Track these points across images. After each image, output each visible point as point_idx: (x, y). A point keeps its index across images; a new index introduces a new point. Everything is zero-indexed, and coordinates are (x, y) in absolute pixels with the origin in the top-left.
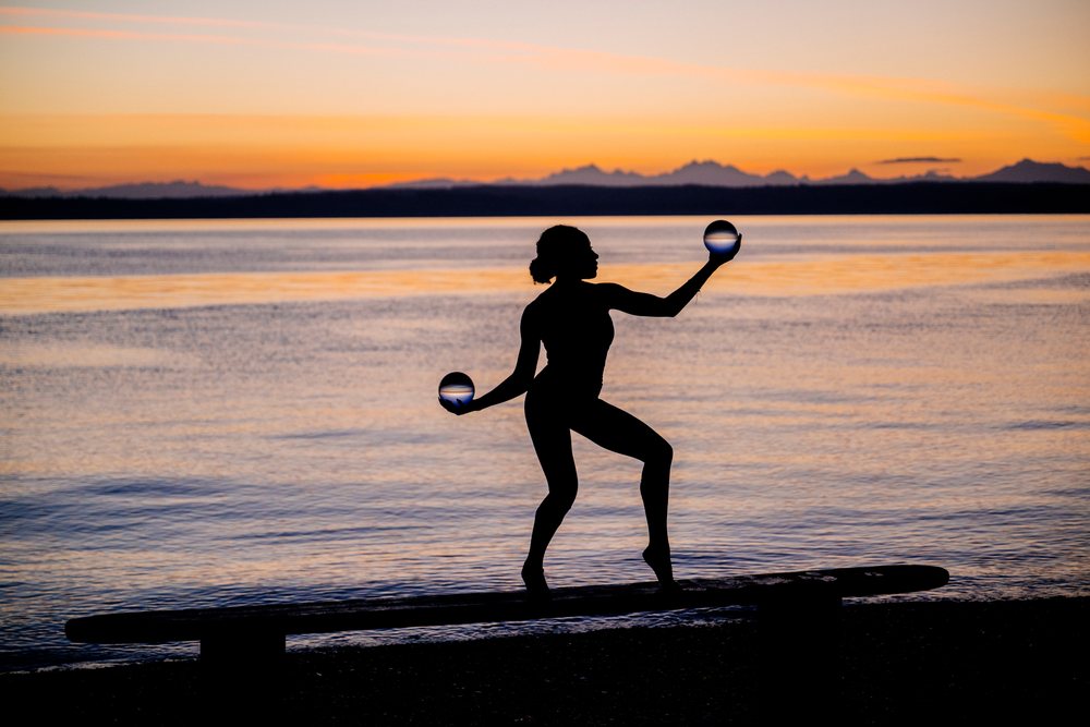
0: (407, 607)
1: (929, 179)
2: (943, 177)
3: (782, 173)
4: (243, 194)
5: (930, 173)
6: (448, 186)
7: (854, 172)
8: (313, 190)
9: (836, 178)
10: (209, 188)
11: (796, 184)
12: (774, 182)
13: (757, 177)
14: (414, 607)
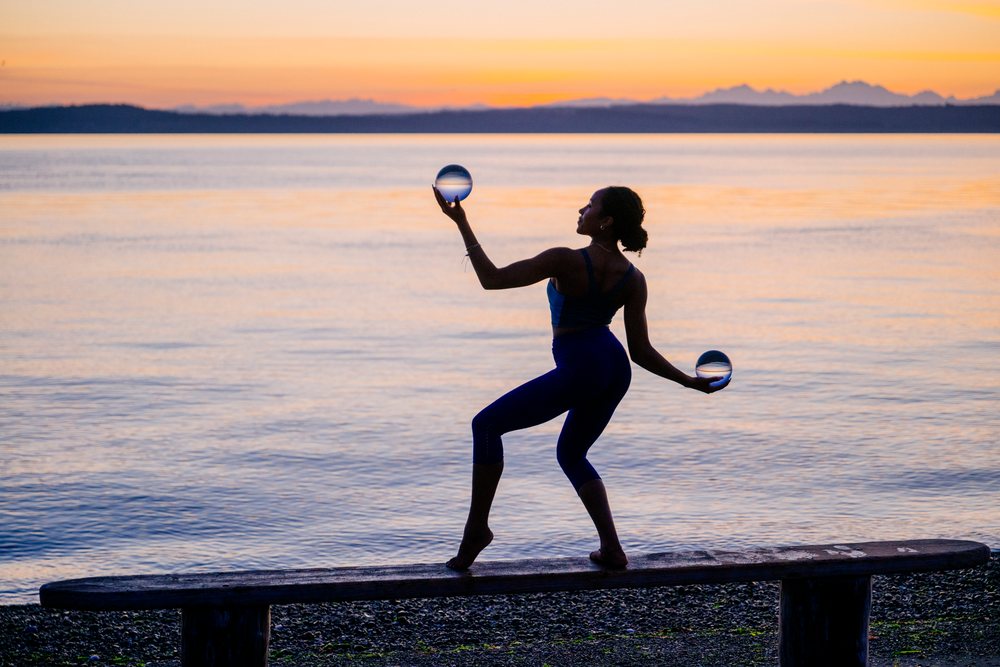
3: (928, 93)
8: (479, 109)
11: (943, 103)
12: (921, 102)
13: (904, 97)
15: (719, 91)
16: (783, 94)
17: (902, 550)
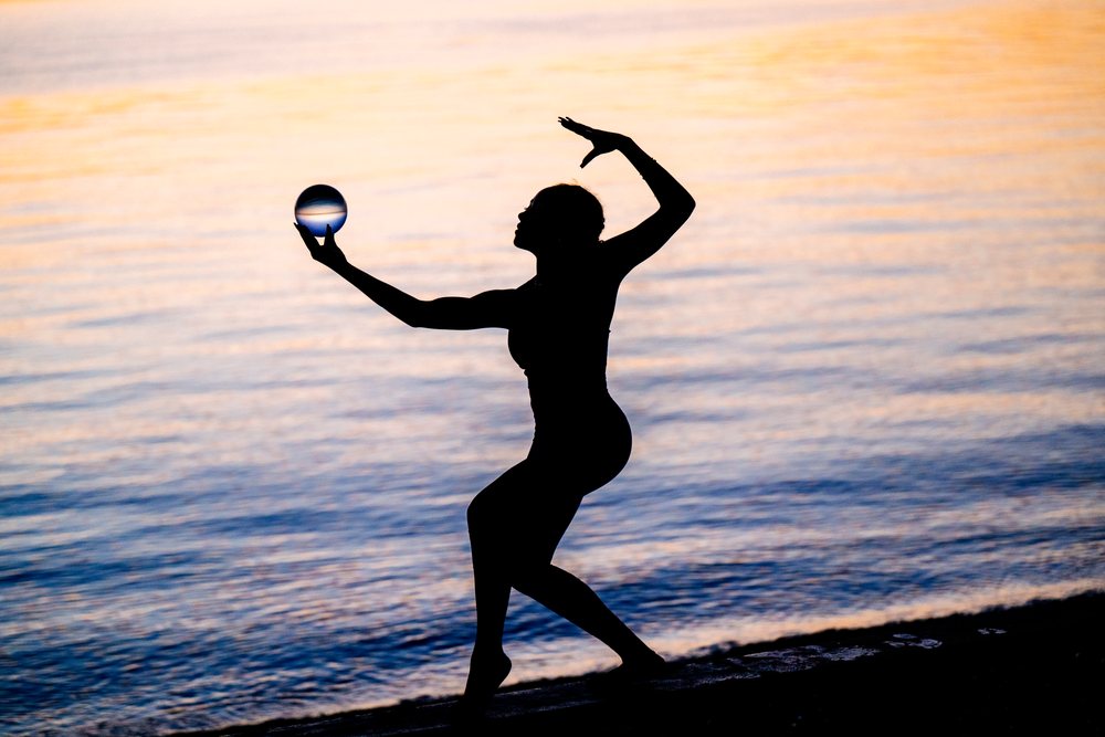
17: (984, 632)
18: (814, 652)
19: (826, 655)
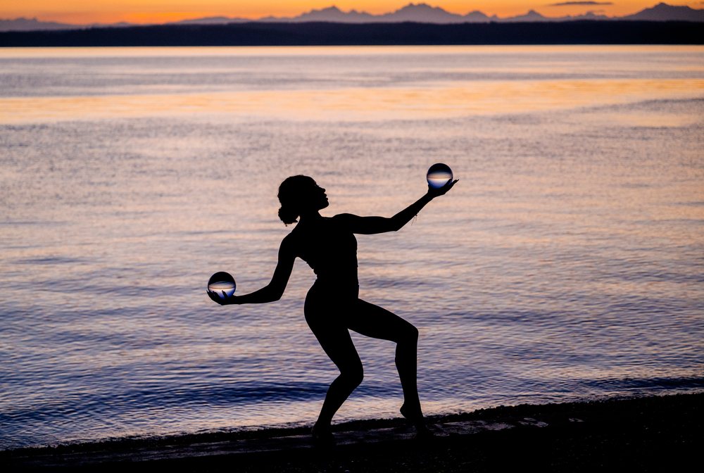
0: (222, 452)
1: (588, 18)
2: (598, 16)
3: (477, 13)
4: (70, 28)
5: (589, 13)
6: (225, 22)
7: (532, 12)
8: (122, 25)
9: (518, 17)
10: (44, 24)
11: (488, 21)
12: (471, 20)
13: (458, 16)
14: (228, 453)
15: (314, 12)
16: (364, 14)
17: (572, 420)
18: (480, 424)
19: (486, 427)
